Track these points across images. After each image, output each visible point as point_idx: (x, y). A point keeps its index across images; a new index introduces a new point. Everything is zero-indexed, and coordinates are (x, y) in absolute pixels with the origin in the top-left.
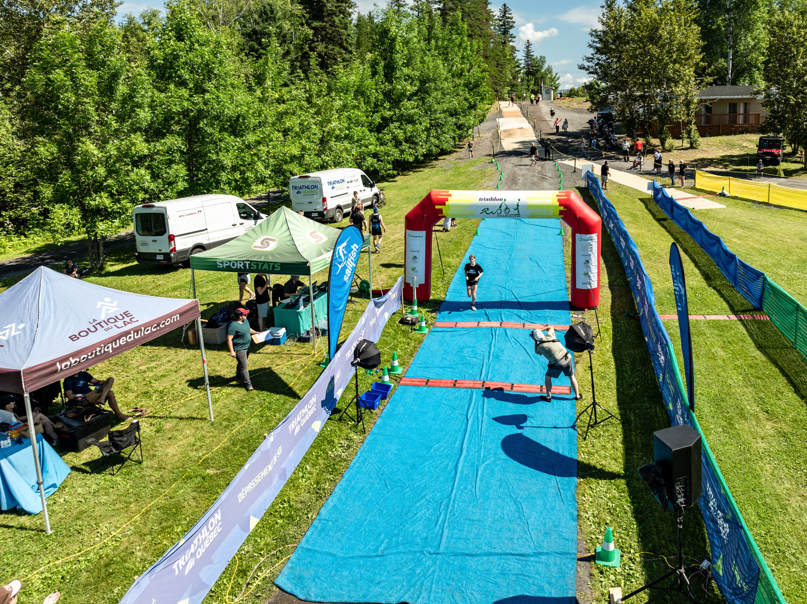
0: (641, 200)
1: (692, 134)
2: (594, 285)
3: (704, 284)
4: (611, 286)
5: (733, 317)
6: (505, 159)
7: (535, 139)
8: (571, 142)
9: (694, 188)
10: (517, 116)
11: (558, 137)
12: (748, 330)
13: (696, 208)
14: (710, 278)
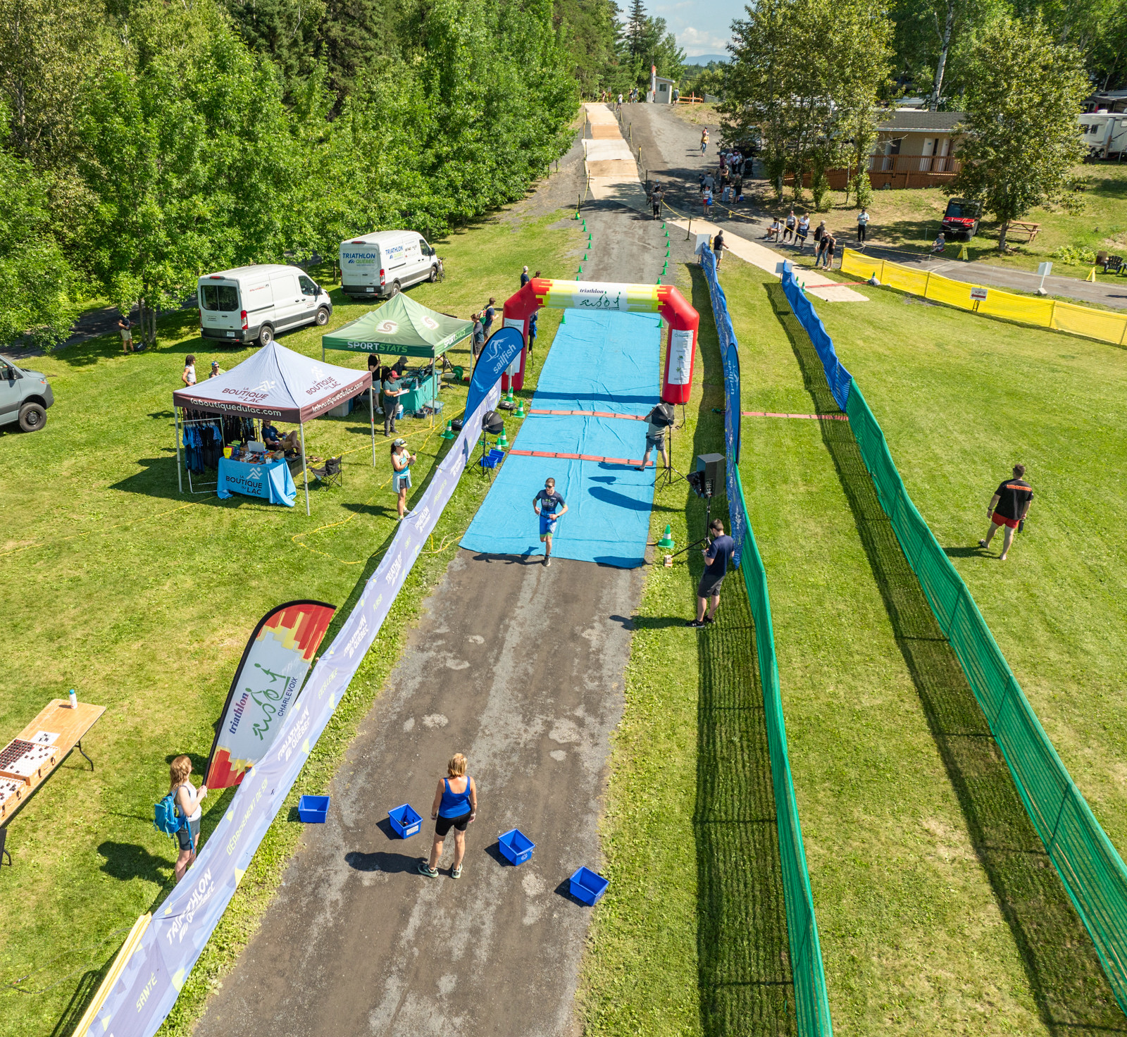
0: (766, 285)
1: (862, 187)
2: (686, 381)
3: (802, 387)
4: (705, 385)
5: (815, 417)
6: (594, 214)
7: (638, 180)
8: (689, 188)
9: (838, 272)
10: (613, 136)
11: (671, 179)
12: (822, 428)
13: (830, 300)
14: (810, 381)
